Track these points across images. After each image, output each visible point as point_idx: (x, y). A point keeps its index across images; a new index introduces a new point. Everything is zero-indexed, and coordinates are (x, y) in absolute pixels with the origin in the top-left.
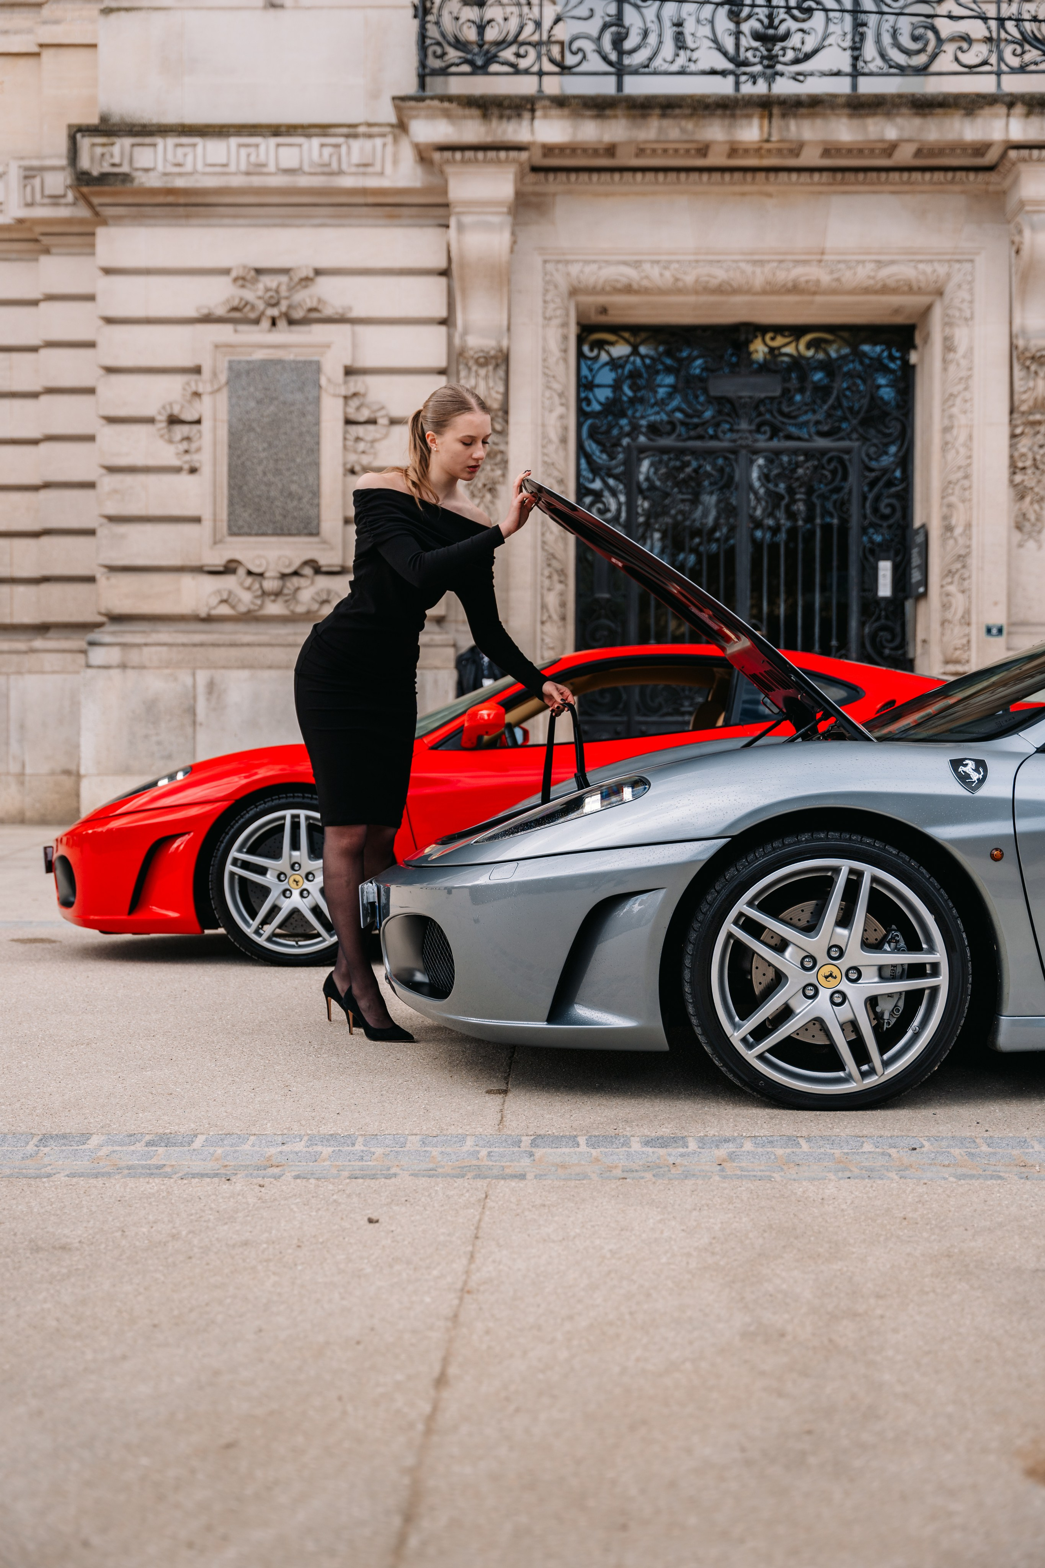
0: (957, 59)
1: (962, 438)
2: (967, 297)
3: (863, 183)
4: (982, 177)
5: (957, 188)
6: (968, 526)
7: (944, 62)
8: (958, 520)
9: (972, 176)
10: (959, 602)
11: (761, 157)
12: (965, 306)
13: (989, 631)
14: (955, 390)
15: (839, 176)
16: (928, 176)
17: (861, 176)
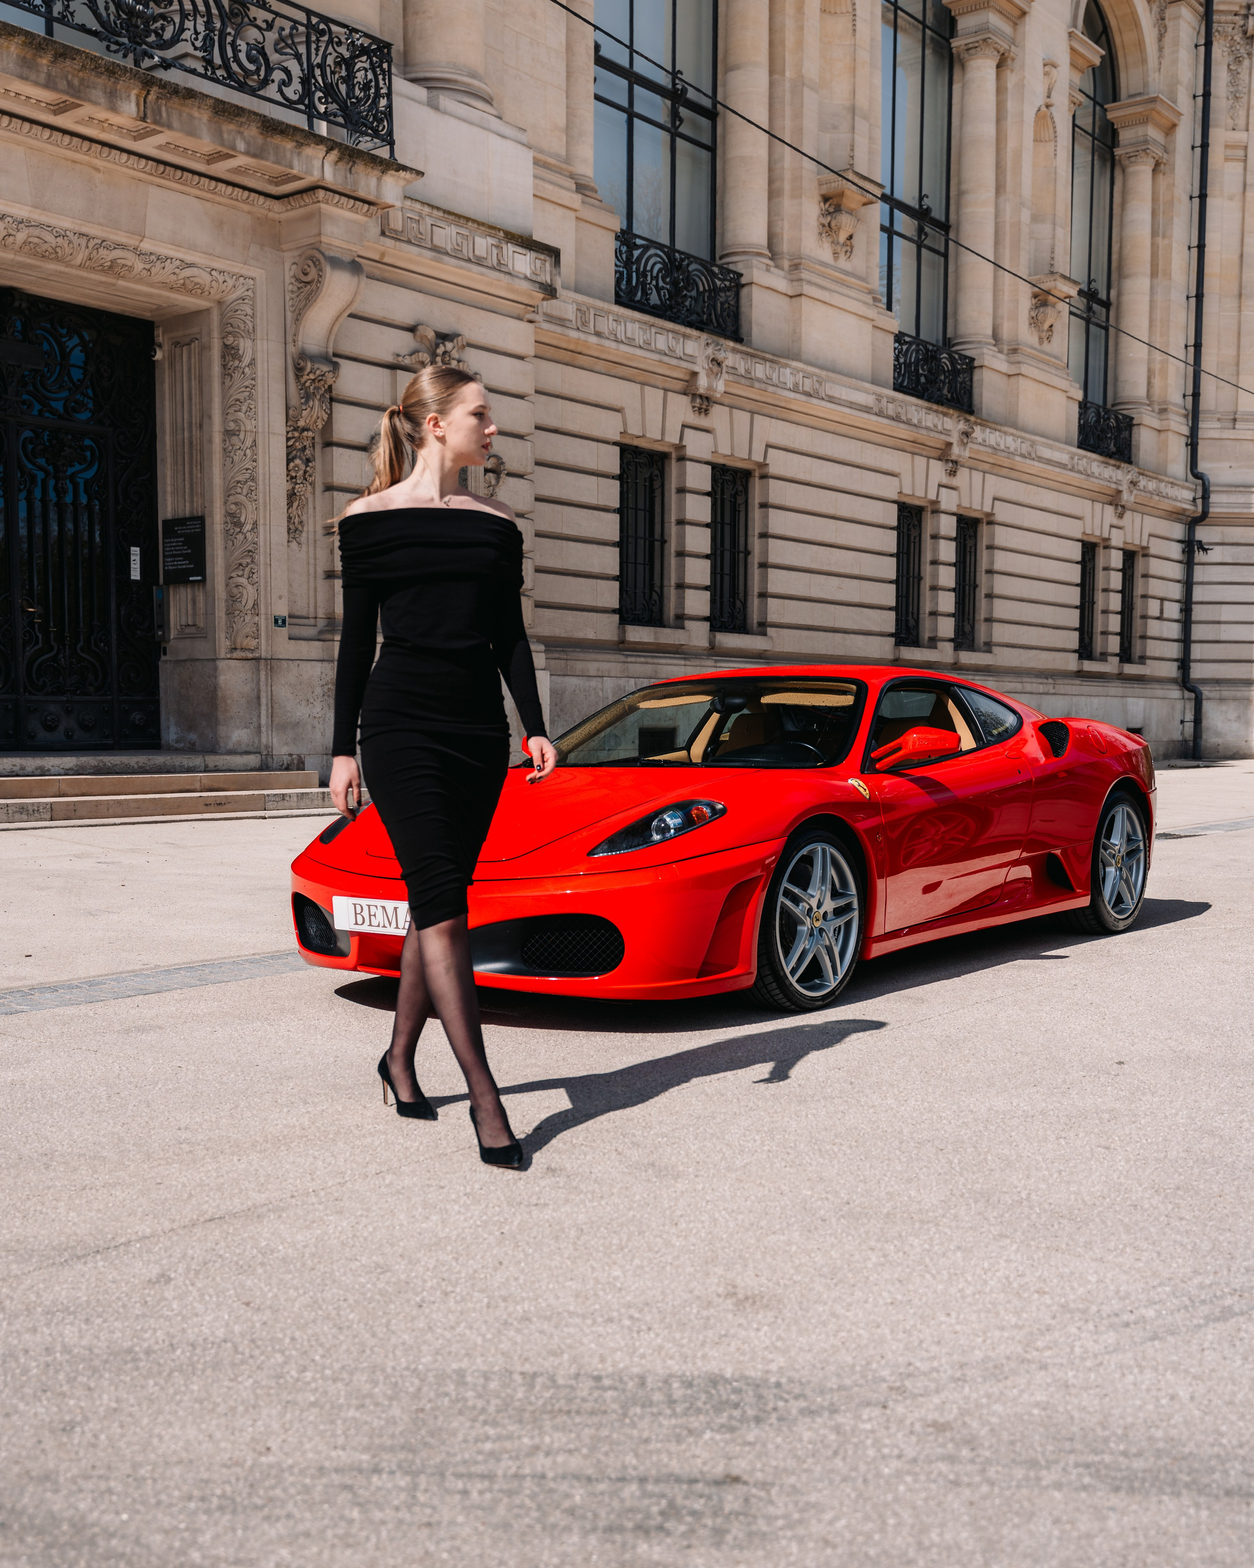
0: (280, 91)
1: (248, 443)
2: (250, 312)
3: (177, 181)
4: (269, 202)
5: (246, 207)
6: (255, 524)
7: (271, 91)
8: (247, 516)
9: (262, 199)
10: (249, 594)
11: (103, 130)
12: (248, 319)
13: (276, 621)
14: (241, 397)
15: (161, 168)
16: (230, 189)
17: (179, 173)
